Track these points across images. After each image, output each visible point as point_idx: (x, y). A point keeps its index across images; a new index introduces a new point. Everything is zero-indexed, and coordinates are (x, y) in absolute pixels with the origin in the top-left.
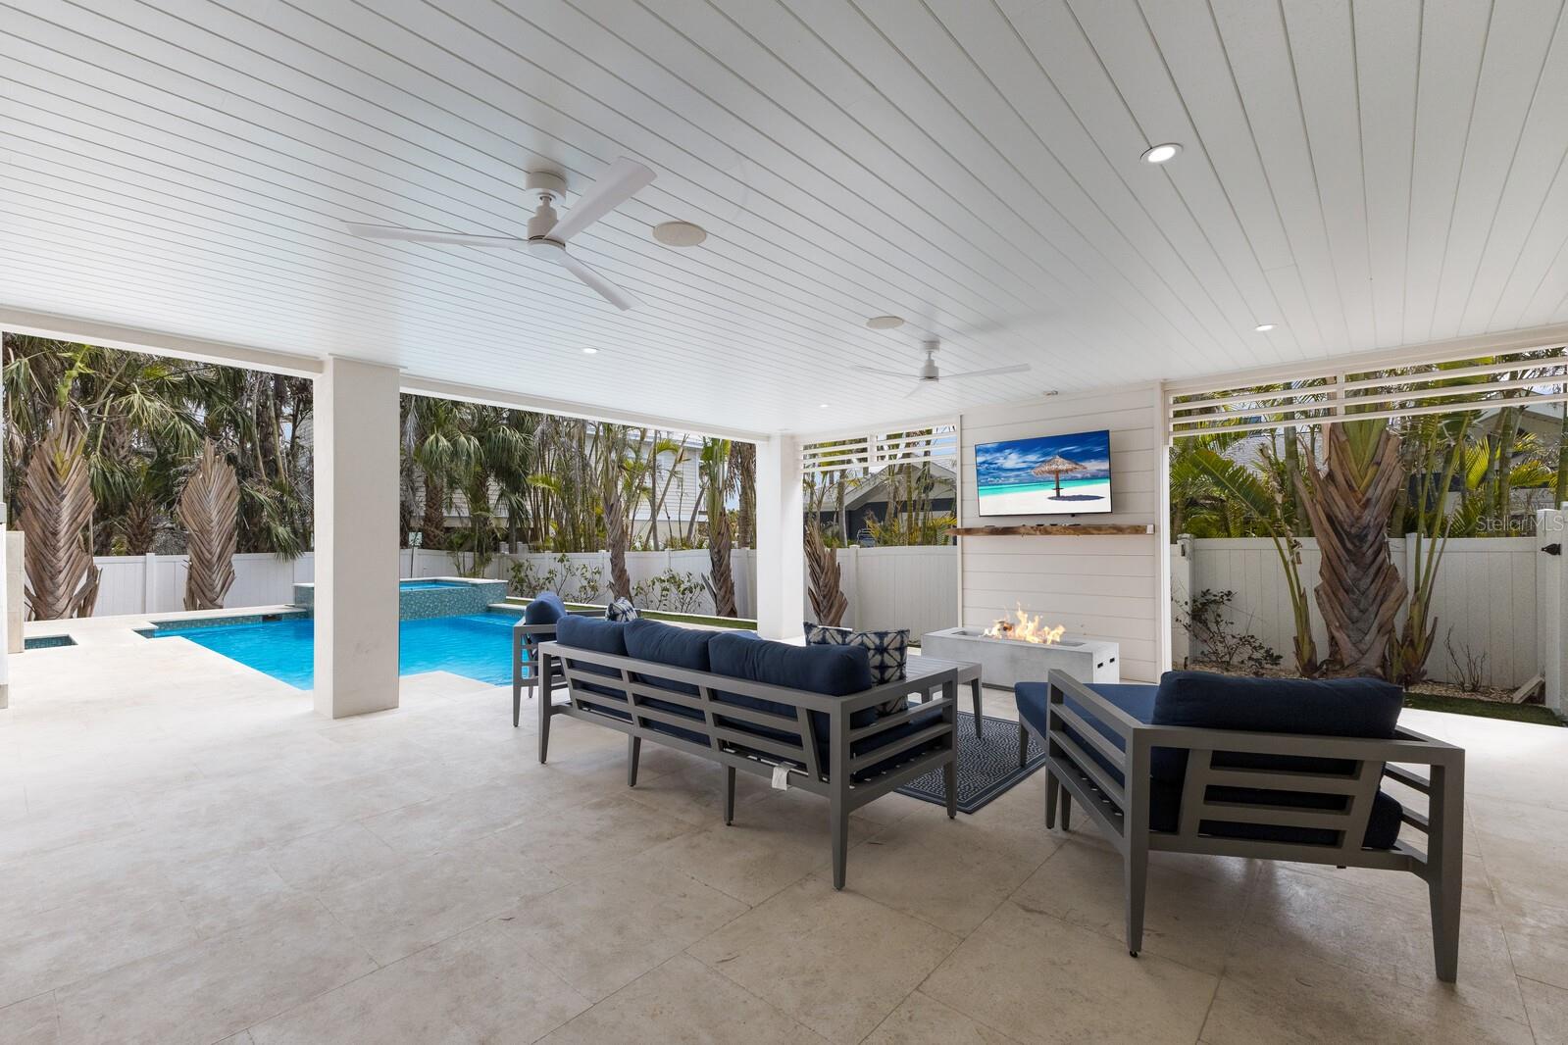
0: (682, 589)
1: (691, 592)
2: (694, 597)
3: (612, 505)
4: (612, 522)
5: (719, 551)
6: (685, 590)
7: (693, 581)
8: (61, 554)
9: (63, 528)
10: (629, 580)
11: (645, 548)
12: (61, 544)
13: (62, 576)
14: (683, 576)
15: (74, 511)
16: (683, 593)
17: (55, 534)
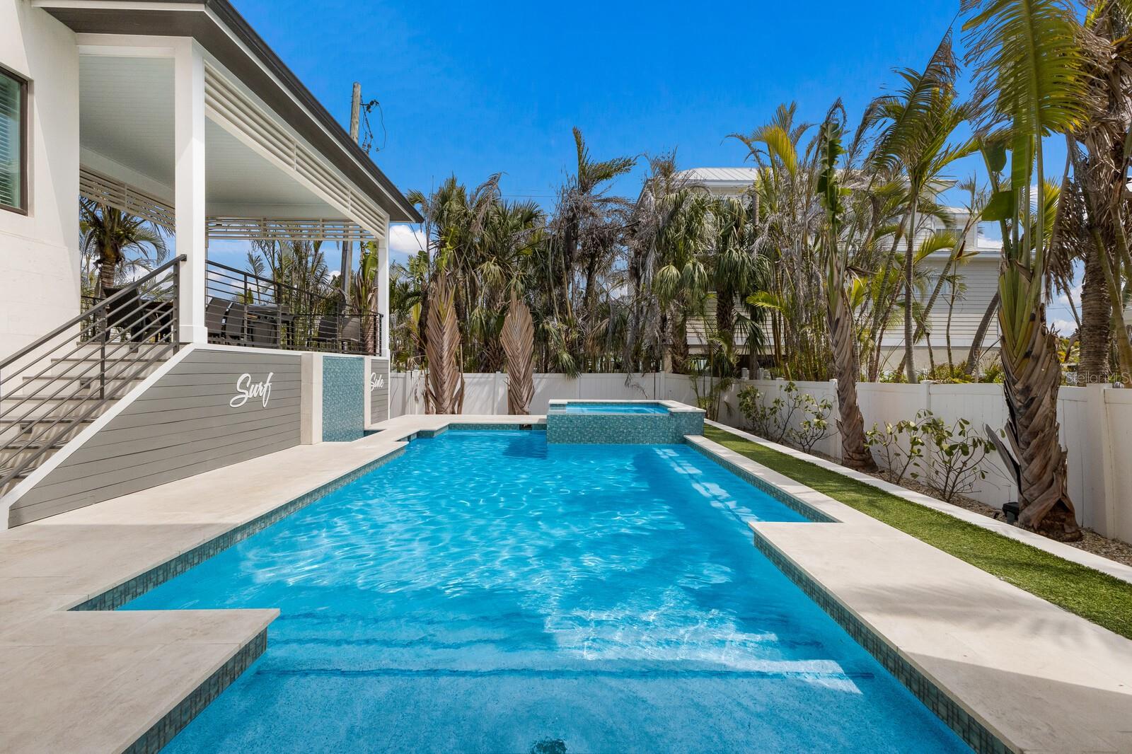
0: (945, 446)
1: (965, 453)
2: (970, 464)
3: (838, 320)
4: (837, 342)
5: (1027, 389)
6: (953, 447)
7: (971, 434)
8: (445, 371)
9: (445, 354)
10: (862, 422)
11: (897, 379)
12: (444, 365)
13: (446, 385)
14: (950, 424)
15: (450, 343)
16: (949, 453)
17: (441, 358)
